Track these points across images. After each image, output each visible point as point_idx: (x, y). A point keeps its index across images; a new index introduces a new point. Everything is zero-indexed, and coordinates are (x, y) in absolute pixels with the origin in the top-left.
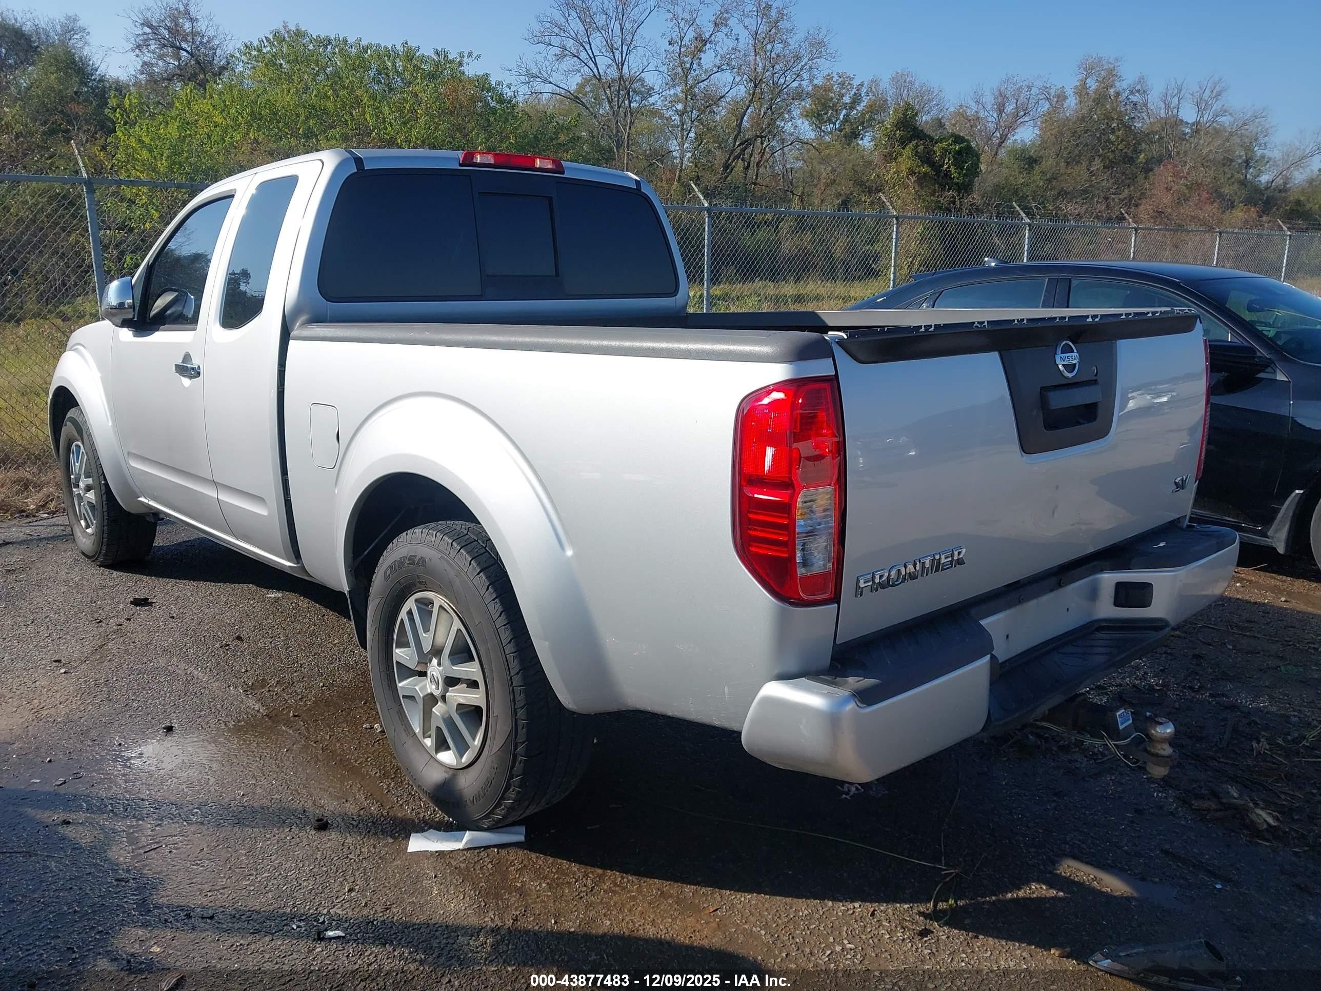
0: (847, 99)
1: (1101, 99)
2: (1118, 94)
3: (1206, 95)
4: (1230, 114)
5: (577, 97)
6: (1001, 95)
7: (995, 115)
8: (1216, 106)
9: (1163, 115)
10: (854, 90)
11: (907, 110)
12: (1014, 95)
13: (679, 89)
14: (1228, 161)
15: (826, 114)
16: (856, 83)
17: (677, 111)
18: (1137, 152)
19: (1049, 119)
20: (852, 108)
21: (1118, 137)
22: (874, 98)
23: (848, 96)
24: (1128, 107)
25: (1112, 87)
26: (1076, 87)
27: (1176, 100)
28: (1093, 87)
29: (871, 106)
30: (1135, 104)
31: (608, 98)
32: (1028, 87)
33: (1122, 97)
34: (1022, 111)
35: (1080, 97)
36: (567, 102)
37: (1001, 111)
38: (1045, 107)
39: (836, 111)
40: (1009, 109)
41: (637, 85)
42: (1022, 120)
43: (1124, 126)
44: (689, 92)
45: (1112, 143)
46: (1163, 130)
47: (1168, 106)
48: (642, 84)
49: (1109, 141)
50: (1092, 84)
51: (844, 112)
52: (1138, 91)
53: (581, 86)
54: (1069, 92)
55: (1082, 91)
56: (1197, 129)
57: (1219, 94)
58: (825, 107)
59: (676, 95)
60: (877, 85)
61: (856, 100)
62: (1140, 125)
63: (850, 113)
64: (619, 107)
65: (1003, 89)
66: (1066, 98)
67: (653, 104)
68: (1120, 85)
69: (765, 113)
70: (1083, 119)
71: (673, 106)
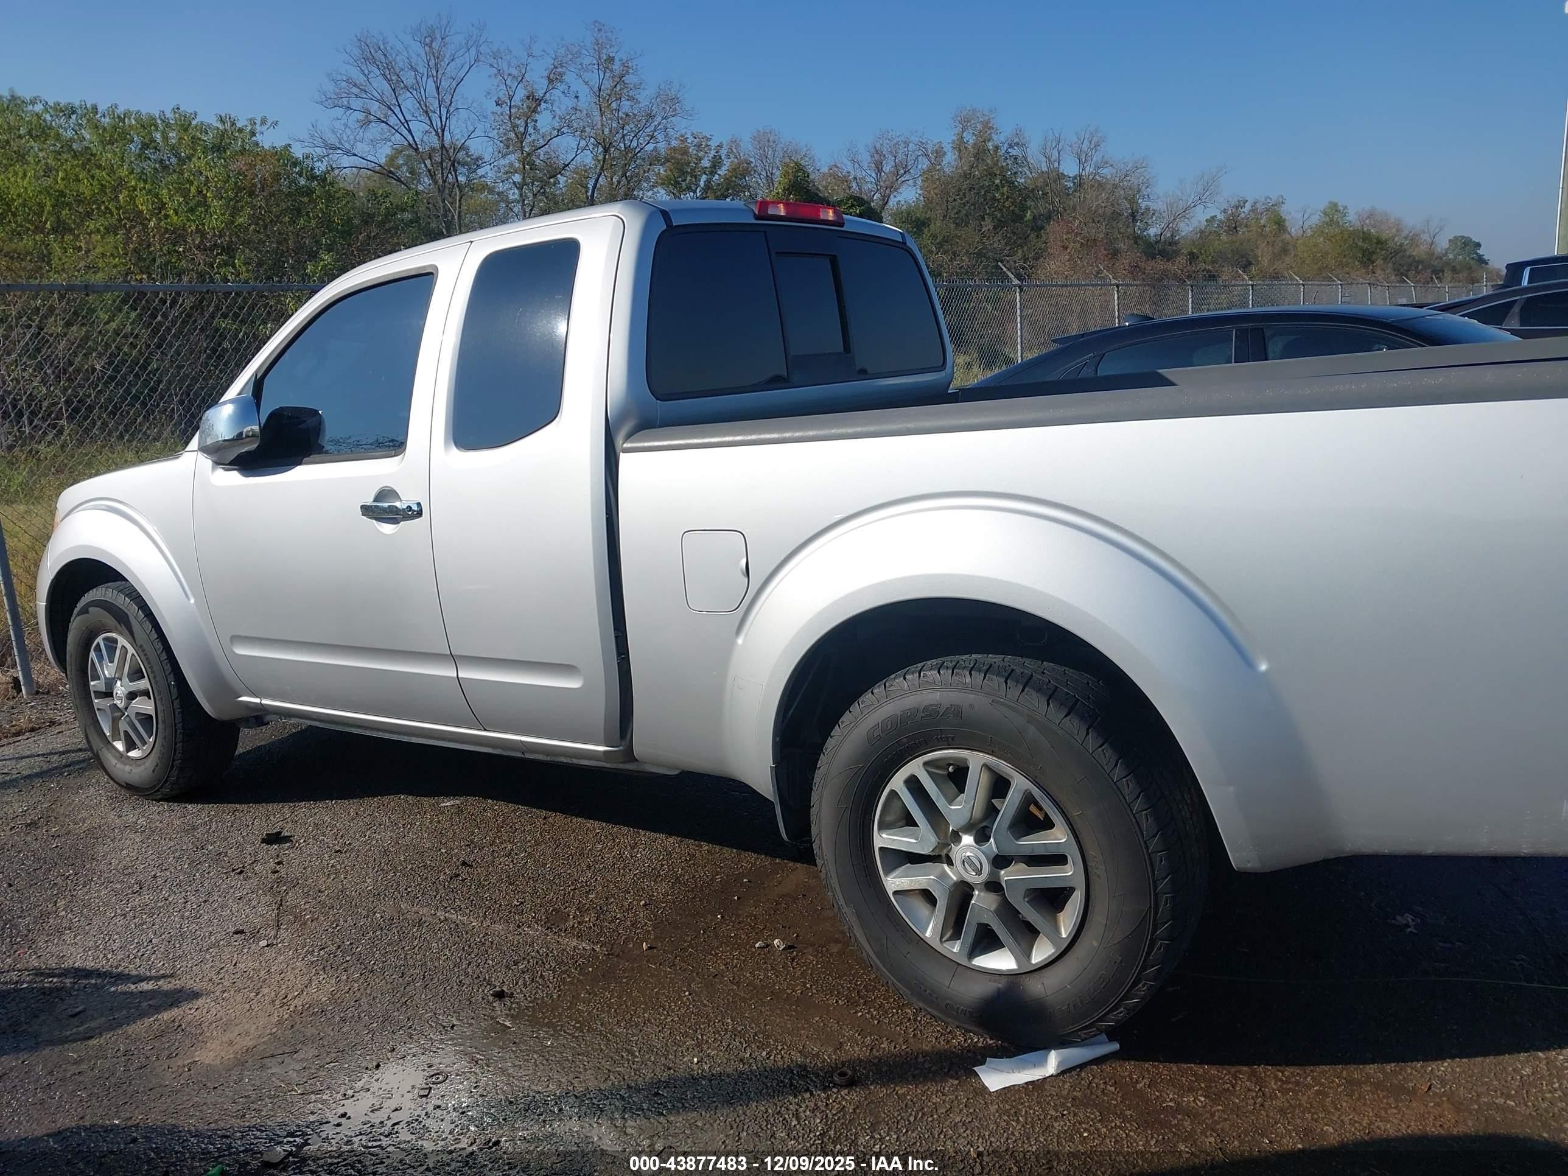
0: (706, 163)
1: (980, 153)
2: (997, 148)
3: (1085, 147)
4: (1111, 166)
5: (390, 172)
6: (877, 152)
7: (874, 175)
8: (1097, 158)
9: (1045, 169)
10: (713, 152)
11: (797, 171)
12: (891, 152)
13: (512, 158)
14: (1116, 216)
15: (684, 181)
16: (714, 144)
17: (514, 183)
18: (1024, 209)
19: (929, 176)
20: (713, 173)
21: (1003, 194)
22: (736, 160)
23: (706, 159)
24: (1009, 161)
25: (989, 141)
26: (953, 142)
27: (1055, 152)
28: (971, 142)
29: (735, 170)
30: (1016, 158)
31: (429, 171)
32: (905, 143)
33: (1001, 152)
34: (902, 169)
35: (960, 151)
36: (376, 177)
37: (879, 169)
38: (924, 164)
39: (696, 178)
40: (888, 168)
41: (461, 155)
42: (903, 179)
43: (1007, 182)
44: (527, 161)
45: (998, 201)
46: (1047, 185)
47: (1048, 158)
48: (467, 154)
49: (994, 198)
50: (970, 138)
51: (704, 178)
52: (1017, 144)
53: (392, 159)
54: (947, 147)
55: (960, 146)
56: (1079, 182)
57: (1097, 145)
58: (683, 173)
59: (511, 165)
60: (738, 146)
61: (716, 163)
62: (1023, 180)
63: (711, 179)
64: (444, 181)
65: (878, 146)
66: (945, 154)
67: (483, 176)
68: (998, 139)
69: (619, 182)
70: (966, 176)
71: (510, 177)
